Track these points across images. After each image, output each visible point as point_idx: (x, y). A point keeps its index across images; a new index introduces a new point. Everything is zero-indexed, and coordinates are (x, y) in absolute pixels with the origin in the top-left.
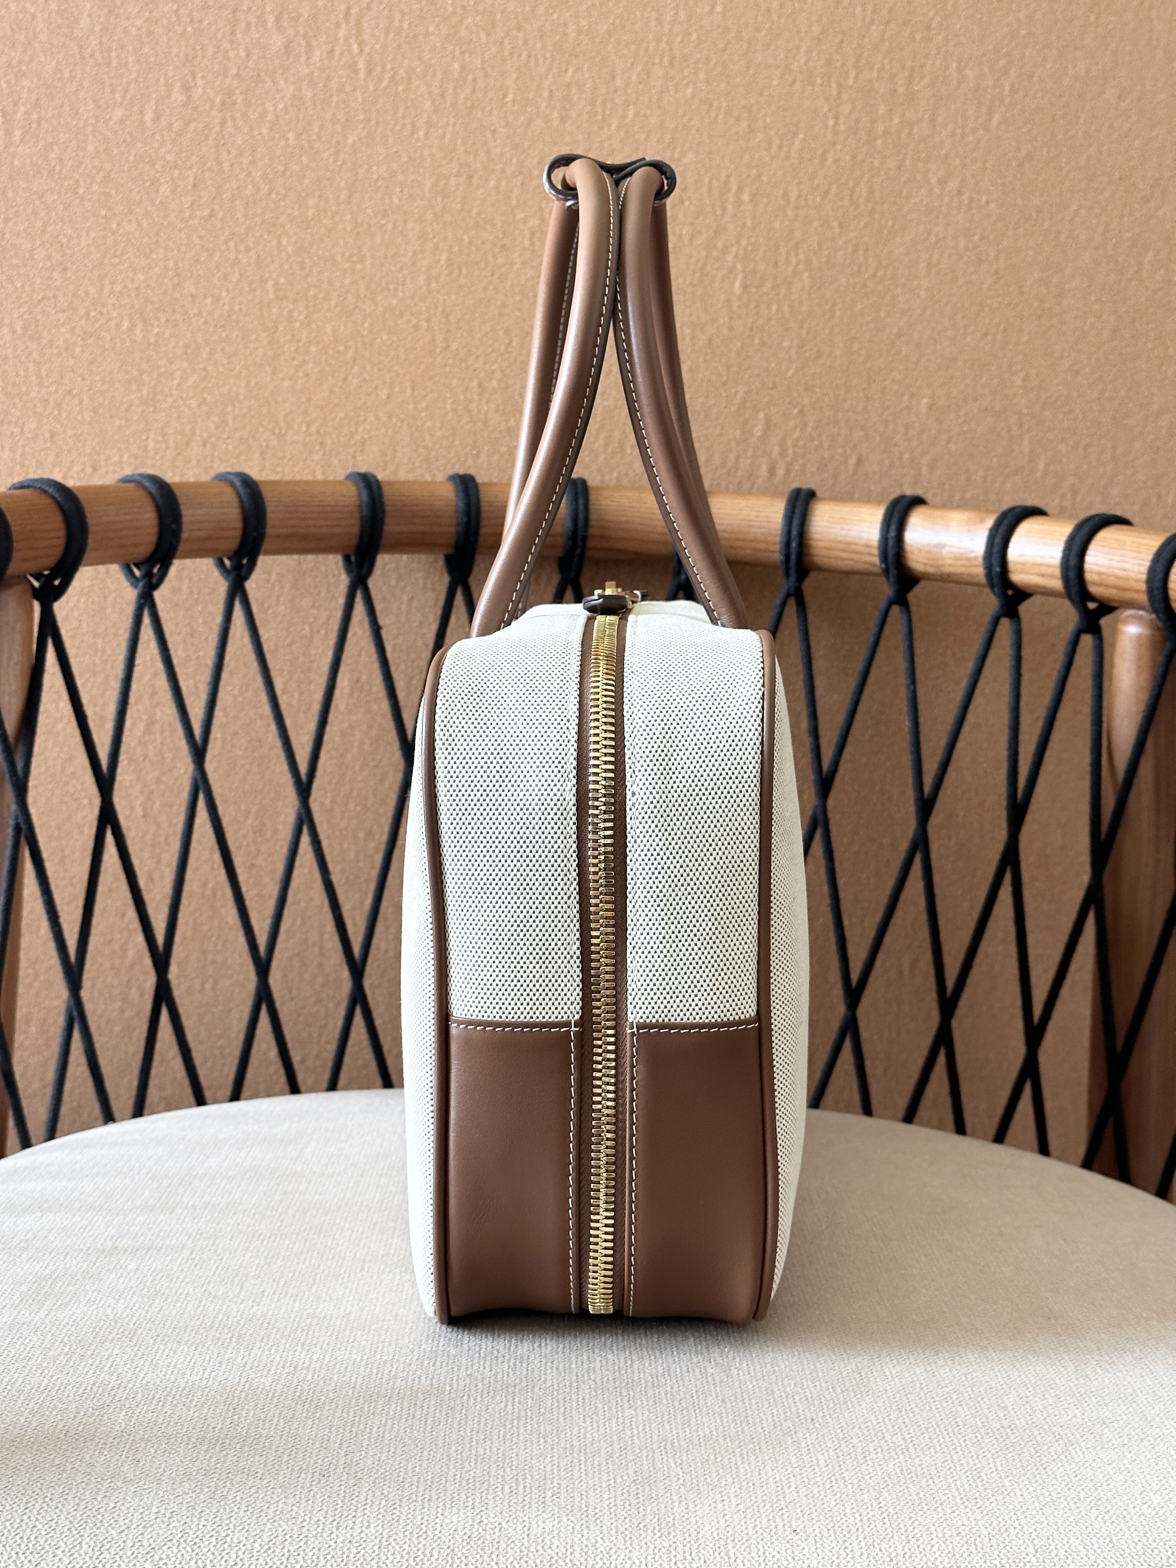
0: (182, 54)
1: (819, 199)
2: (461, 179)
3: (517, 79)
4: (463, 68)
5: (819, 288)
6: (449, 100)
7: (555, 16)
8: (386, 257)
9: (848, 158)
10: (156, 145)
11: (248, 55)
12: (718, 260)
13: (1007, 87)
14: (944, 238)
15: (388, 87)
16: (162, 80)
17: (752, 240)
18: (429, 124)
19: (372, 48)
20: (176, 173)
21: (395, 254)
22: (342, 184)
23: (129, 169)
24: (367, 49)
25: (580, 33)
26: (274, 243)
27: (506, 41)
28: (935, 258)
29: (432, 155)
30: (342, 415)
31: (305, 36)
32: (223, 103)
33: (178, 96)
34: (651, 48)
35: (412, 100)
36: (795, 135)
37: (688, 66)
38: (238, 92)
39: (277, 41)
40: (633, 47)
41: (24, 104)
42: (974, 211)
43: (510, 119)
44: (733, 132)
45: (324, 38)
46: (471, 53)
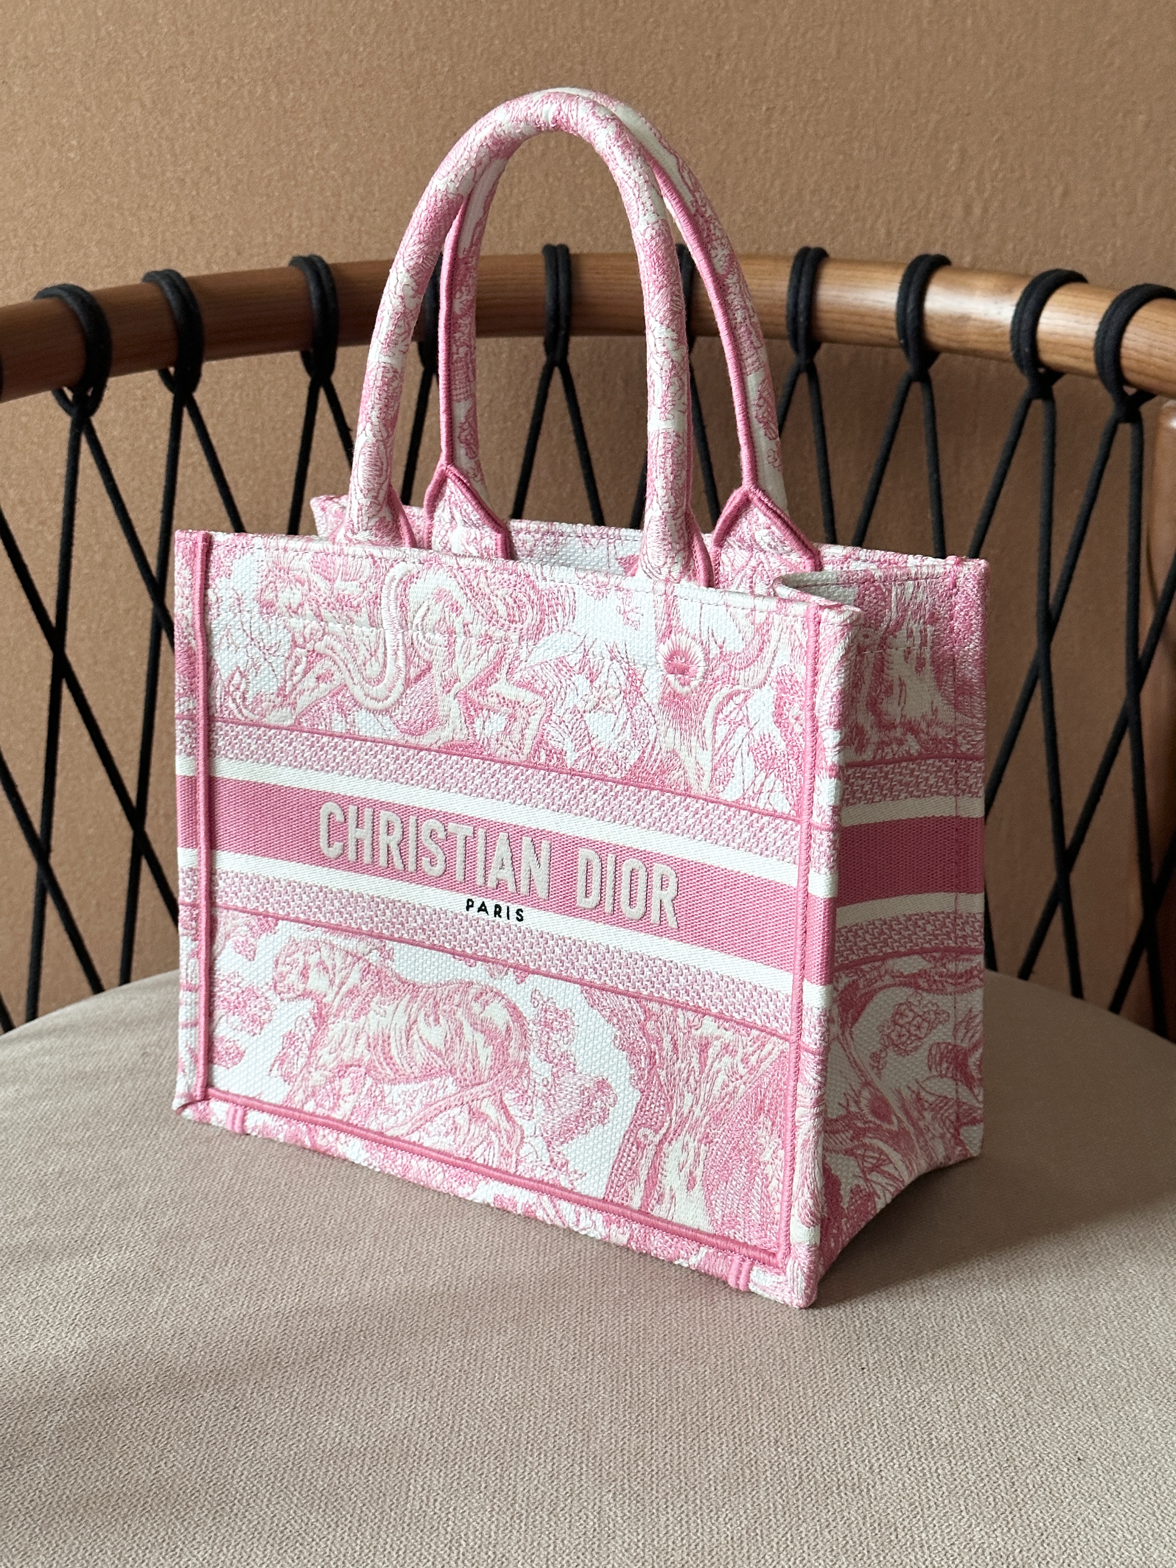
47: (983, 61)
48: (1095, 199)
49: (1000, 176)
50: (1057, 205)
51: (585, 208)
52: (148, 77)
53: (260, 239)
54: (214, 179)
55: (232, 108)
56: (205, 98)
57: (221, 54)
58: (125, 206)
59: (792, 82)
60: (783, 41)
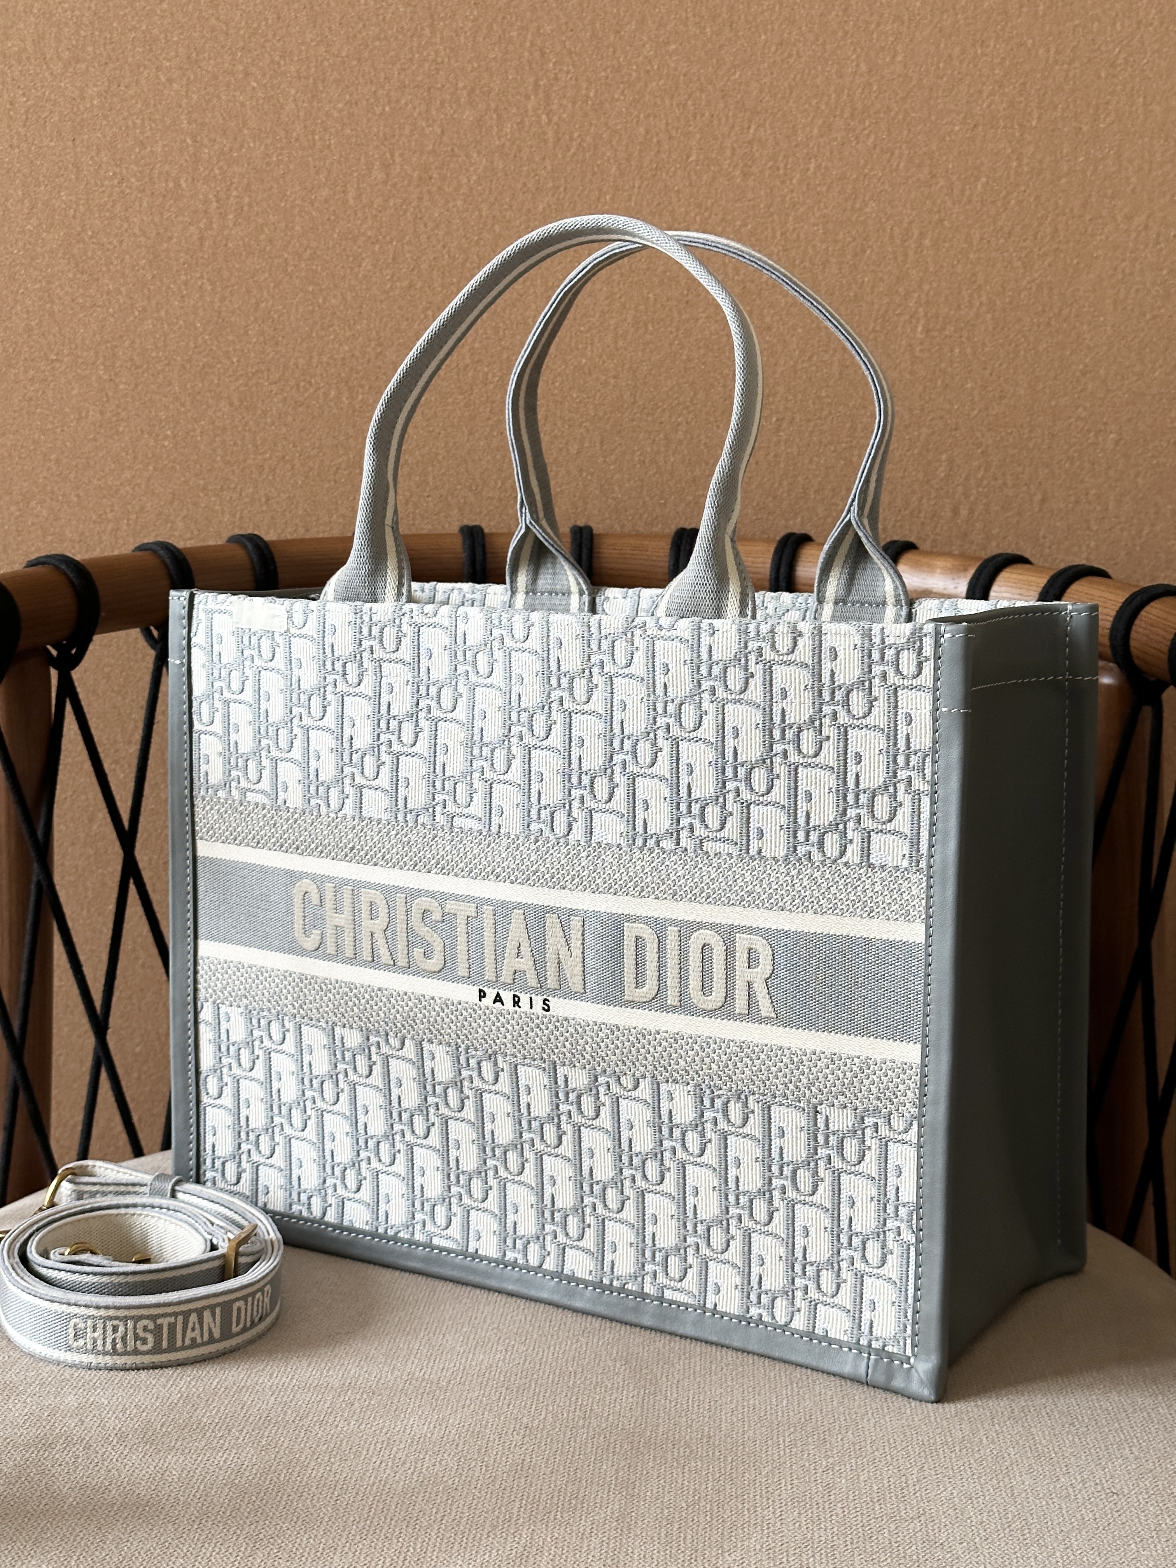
0: (381, 134)
1: (1002, 241)
3: (701, 138)
4: (647, 132)
5: (1003, 329)
6: (634, 164)
7: (738, 74)
9: (1032, 198)
10: (359, 222)
11: (443, 132)
12: (900, 305)
14: (1132, 274)
15: (575, 154)
16: (363, 160)
17: (935, 285)
19: (560, 118)
20: (378, 246)
23: (334, 247)
24: (555, 119)
25: (761, 91)
27: (690, 103)
28: (1122, 292)
31: (496, 110)
32: (420, 178)
33: (378, 174)
34: (832, 101)
35: (598, 166)
36: (977, 179)
37: (869, 116)
38: (433, 167)
39: (469, 115)
40: (814, 102)
41: (236, 189)
43: (694, 178)
44: (914, 179)
45: (514, 111)
46: (655, 117)
47: (969, 386)
48: (1070, 506)
49: (985, 482)
50: (1037, 510)
51: (614, 499)
52: (236, 380)
53: (326, 519)
54: (289, 466)
55: (308, 407)
56: (285, 398)
57: (301, 361)
58: (210, 487)
59: (800, 397)
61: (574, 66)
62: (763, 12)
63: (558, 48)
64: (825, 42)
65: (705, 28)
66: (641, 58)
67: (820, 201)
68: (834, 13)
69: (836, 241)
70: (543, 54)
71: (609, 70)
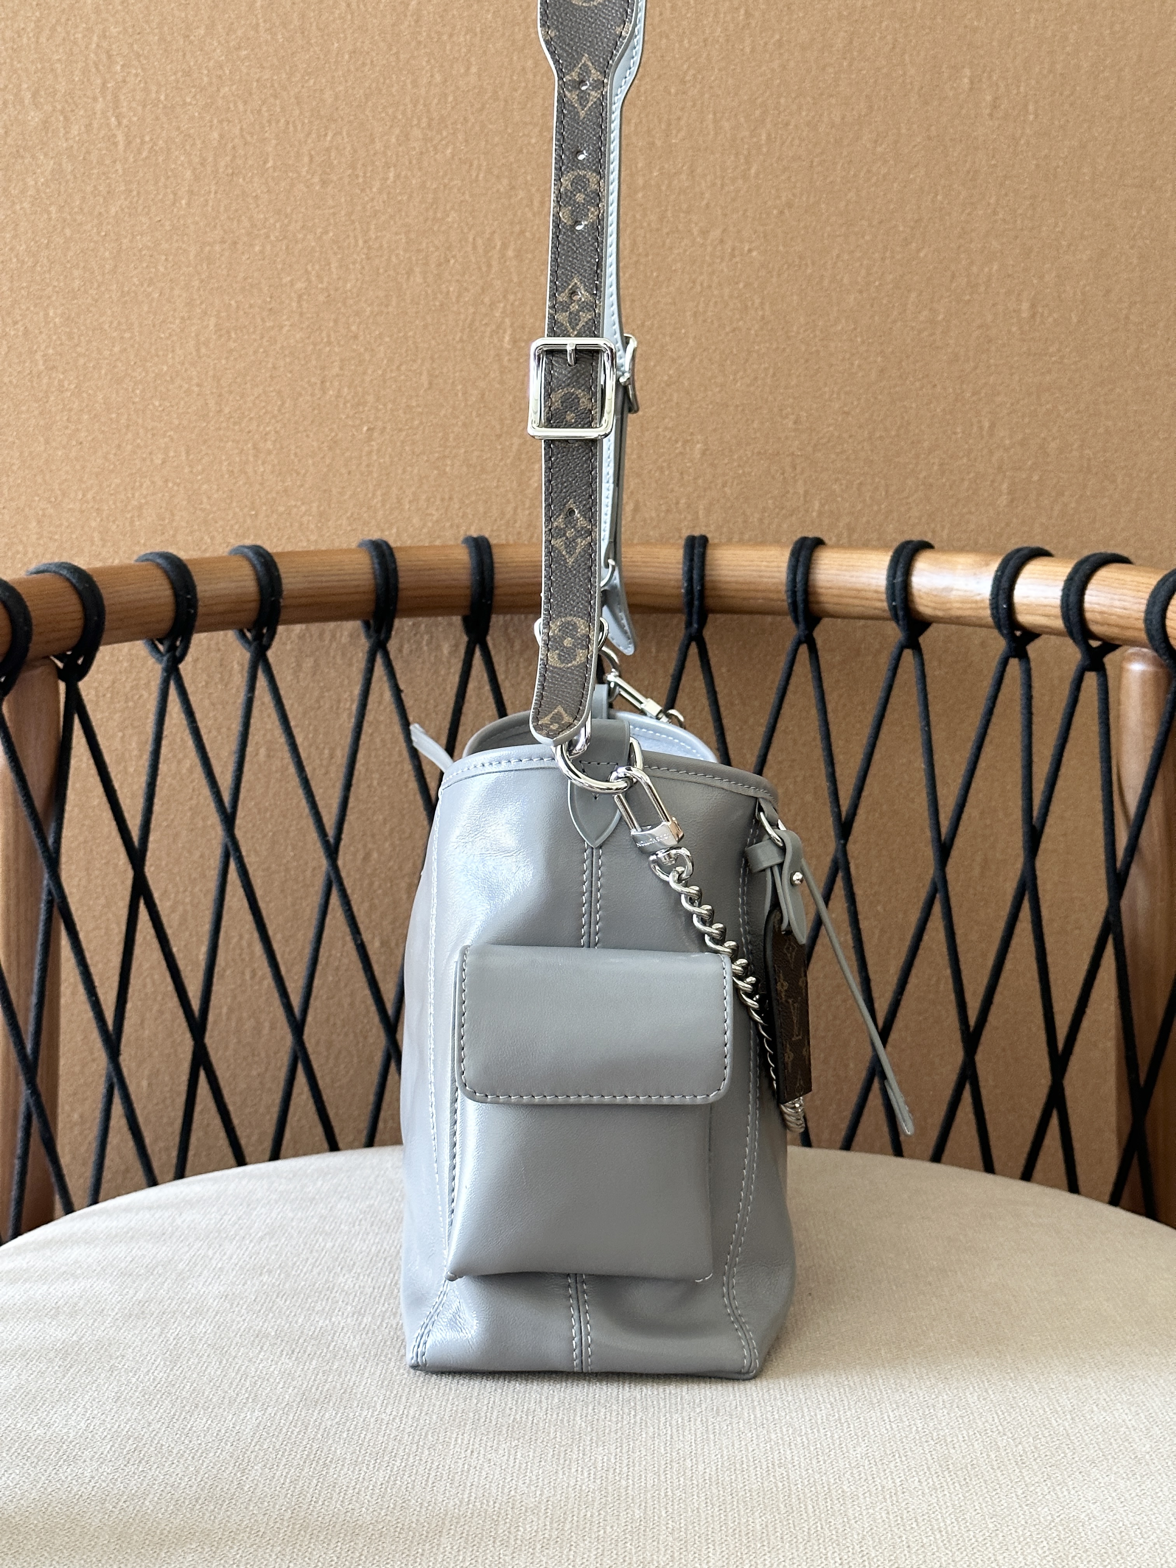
2: (226, 246)
3: (277, 145)
4: (222, 136)
6: (209, 169)
7: (312, 82)
8: (154, 326)
11: (6, 132)
12: (486, 315)
13: (764, 137)
14: (710, 287)
15: (146, 158)
18: (191, 192)
19: (130, 121)
21: (163, 322)
22: (107, 254)
24: (125, 121)
25: (336, 98)
26: (41, 314)
27: (264, 109)
28: (702, 305)
29: (197, 223)
30: (118, 481)
31: (62, 112)
34: (409, 111)
35: (172, 170)
37: (446, 127)
39: (34, 117)
40: (390, 111)
42: (737, 259)
43: (272, 184)
44: (495, 190)
45: (82, 112)
46: (229, 122)
59: (390, 406)
60: (380, 372)
61: (143, 69)
62: (334, 21)
63: (125, 51)
64: (397, 53)
65: (275, 34)
66: (211, 64)
67: (400, 210)
68: (406, 23)
69: (419, 251)
70: (109, 57)
71: (180, 74)
